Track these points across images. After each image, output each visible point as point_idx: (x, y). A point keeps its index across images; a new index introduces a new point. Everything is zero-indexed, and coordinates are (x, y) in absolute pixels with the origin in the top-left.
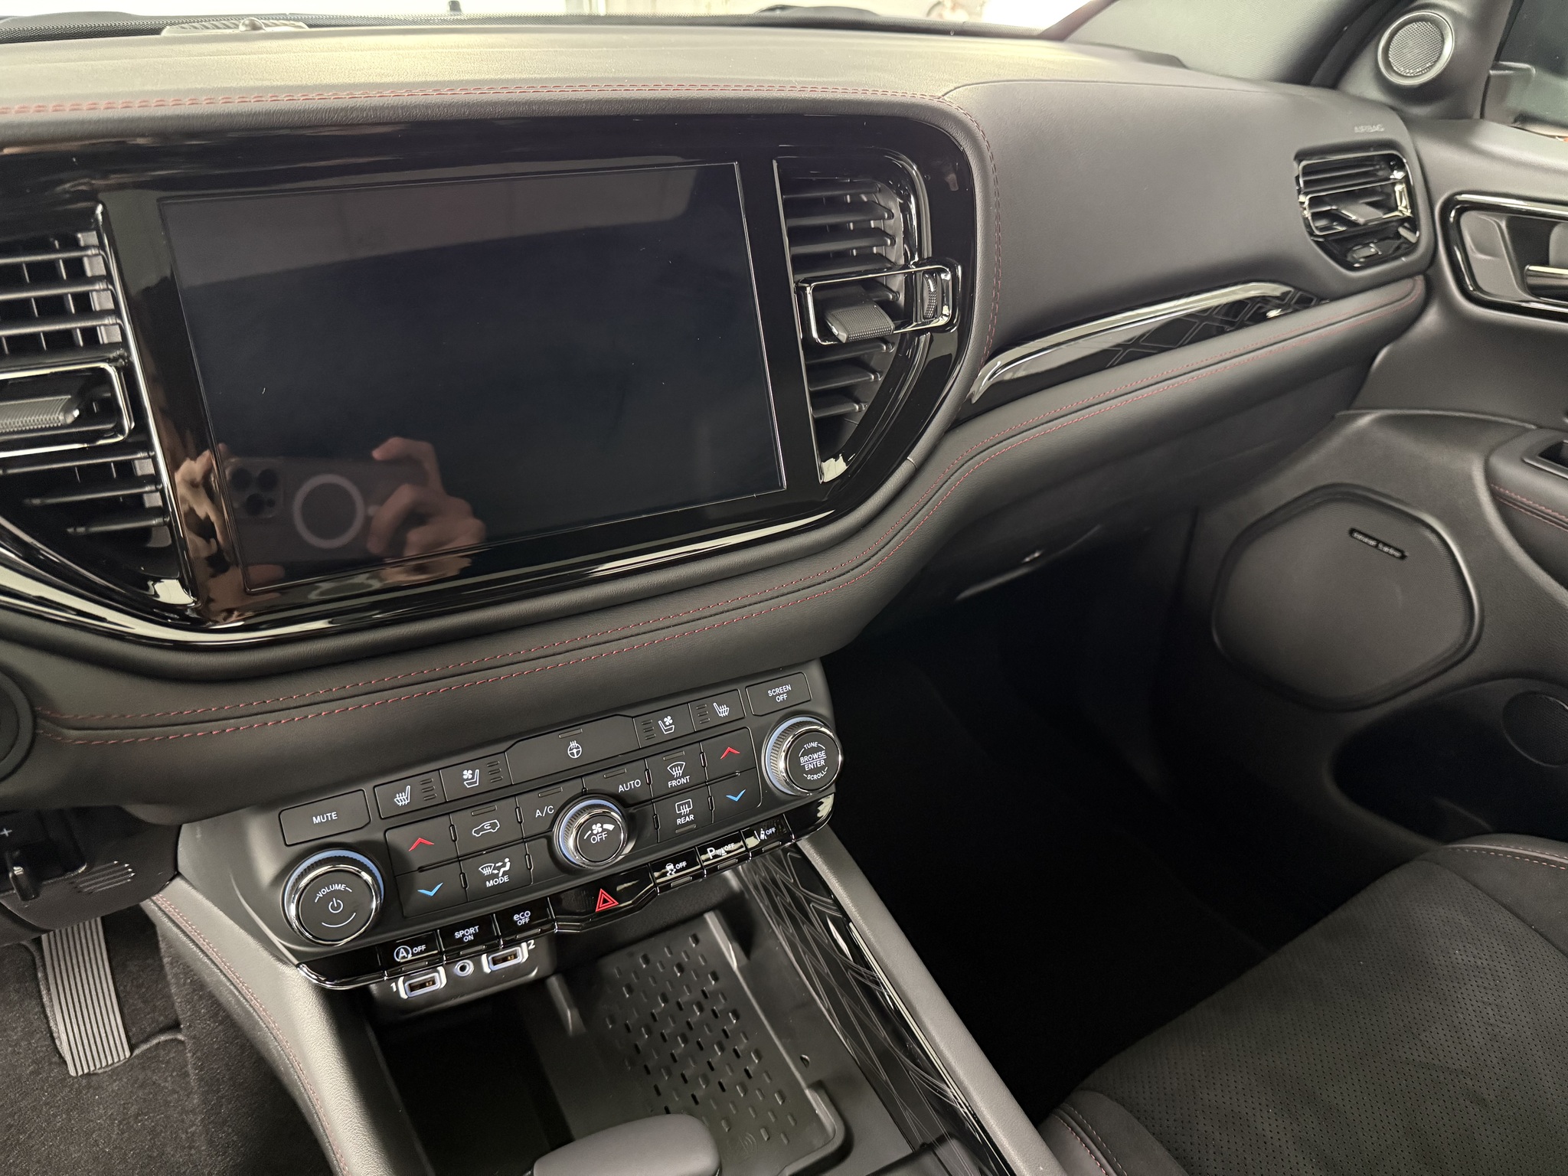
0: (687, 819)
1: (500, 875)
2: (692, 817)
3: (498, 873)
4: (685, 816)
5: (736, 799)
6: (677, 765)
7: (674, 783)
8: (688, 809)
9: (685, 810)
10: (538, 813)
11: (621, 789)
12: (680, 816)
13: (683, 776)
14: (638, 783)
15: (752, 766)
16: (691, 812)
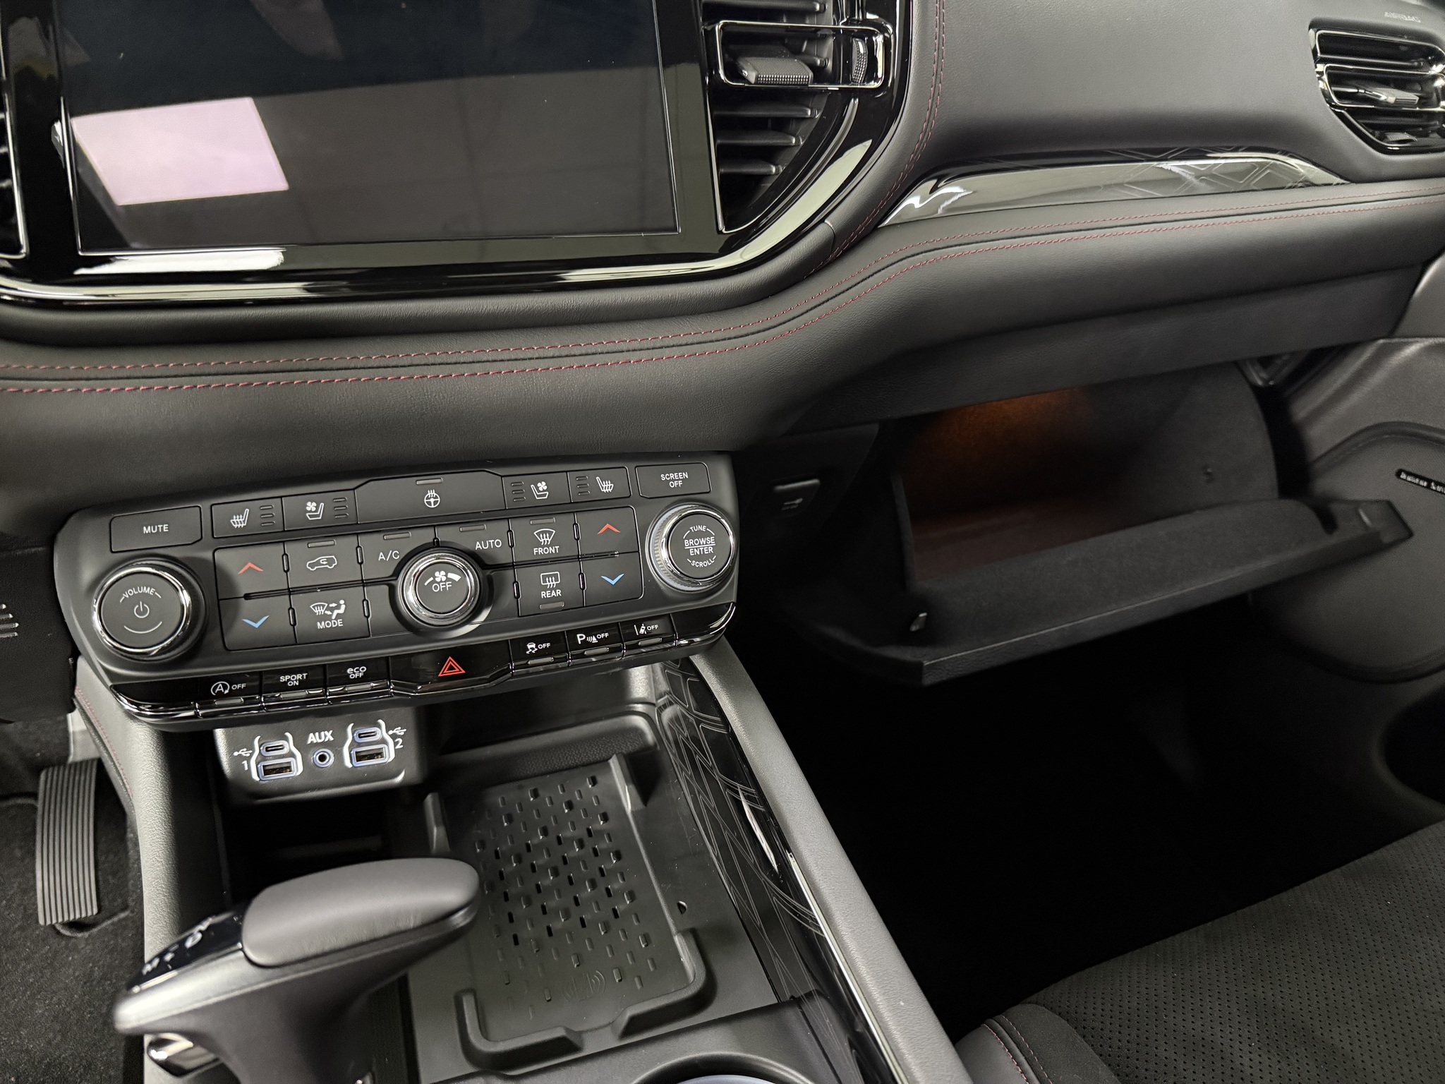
0: (553, 594)
1: (334, 617)
2: (559, 592)
3: (331, 615)
4: (551, 590)
5: (613, 582)
6: (546, 532)
7: (540, 551)
8: (555, 583)
9: (552, 583)
10: (381, 556)
11: (478, 546)
12: (545, 588)
13: (552, 545)
14: (498, 543)
15: (635, 550)
16: (558, 586)
